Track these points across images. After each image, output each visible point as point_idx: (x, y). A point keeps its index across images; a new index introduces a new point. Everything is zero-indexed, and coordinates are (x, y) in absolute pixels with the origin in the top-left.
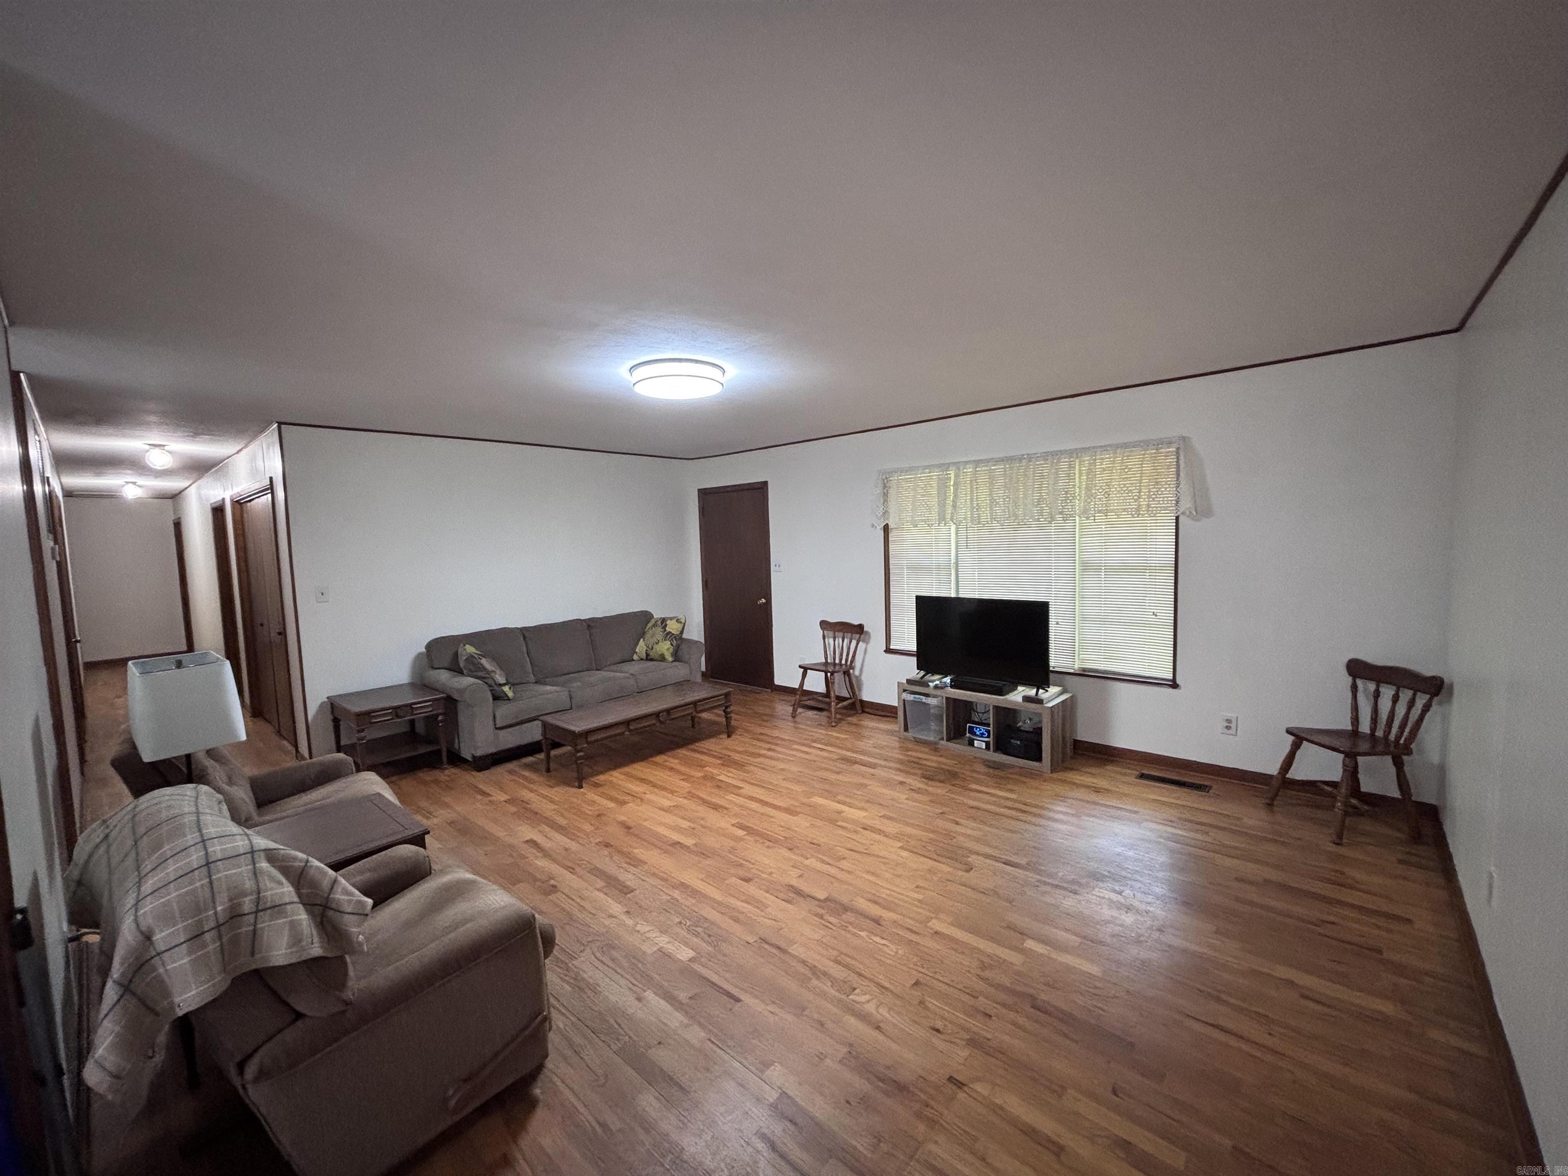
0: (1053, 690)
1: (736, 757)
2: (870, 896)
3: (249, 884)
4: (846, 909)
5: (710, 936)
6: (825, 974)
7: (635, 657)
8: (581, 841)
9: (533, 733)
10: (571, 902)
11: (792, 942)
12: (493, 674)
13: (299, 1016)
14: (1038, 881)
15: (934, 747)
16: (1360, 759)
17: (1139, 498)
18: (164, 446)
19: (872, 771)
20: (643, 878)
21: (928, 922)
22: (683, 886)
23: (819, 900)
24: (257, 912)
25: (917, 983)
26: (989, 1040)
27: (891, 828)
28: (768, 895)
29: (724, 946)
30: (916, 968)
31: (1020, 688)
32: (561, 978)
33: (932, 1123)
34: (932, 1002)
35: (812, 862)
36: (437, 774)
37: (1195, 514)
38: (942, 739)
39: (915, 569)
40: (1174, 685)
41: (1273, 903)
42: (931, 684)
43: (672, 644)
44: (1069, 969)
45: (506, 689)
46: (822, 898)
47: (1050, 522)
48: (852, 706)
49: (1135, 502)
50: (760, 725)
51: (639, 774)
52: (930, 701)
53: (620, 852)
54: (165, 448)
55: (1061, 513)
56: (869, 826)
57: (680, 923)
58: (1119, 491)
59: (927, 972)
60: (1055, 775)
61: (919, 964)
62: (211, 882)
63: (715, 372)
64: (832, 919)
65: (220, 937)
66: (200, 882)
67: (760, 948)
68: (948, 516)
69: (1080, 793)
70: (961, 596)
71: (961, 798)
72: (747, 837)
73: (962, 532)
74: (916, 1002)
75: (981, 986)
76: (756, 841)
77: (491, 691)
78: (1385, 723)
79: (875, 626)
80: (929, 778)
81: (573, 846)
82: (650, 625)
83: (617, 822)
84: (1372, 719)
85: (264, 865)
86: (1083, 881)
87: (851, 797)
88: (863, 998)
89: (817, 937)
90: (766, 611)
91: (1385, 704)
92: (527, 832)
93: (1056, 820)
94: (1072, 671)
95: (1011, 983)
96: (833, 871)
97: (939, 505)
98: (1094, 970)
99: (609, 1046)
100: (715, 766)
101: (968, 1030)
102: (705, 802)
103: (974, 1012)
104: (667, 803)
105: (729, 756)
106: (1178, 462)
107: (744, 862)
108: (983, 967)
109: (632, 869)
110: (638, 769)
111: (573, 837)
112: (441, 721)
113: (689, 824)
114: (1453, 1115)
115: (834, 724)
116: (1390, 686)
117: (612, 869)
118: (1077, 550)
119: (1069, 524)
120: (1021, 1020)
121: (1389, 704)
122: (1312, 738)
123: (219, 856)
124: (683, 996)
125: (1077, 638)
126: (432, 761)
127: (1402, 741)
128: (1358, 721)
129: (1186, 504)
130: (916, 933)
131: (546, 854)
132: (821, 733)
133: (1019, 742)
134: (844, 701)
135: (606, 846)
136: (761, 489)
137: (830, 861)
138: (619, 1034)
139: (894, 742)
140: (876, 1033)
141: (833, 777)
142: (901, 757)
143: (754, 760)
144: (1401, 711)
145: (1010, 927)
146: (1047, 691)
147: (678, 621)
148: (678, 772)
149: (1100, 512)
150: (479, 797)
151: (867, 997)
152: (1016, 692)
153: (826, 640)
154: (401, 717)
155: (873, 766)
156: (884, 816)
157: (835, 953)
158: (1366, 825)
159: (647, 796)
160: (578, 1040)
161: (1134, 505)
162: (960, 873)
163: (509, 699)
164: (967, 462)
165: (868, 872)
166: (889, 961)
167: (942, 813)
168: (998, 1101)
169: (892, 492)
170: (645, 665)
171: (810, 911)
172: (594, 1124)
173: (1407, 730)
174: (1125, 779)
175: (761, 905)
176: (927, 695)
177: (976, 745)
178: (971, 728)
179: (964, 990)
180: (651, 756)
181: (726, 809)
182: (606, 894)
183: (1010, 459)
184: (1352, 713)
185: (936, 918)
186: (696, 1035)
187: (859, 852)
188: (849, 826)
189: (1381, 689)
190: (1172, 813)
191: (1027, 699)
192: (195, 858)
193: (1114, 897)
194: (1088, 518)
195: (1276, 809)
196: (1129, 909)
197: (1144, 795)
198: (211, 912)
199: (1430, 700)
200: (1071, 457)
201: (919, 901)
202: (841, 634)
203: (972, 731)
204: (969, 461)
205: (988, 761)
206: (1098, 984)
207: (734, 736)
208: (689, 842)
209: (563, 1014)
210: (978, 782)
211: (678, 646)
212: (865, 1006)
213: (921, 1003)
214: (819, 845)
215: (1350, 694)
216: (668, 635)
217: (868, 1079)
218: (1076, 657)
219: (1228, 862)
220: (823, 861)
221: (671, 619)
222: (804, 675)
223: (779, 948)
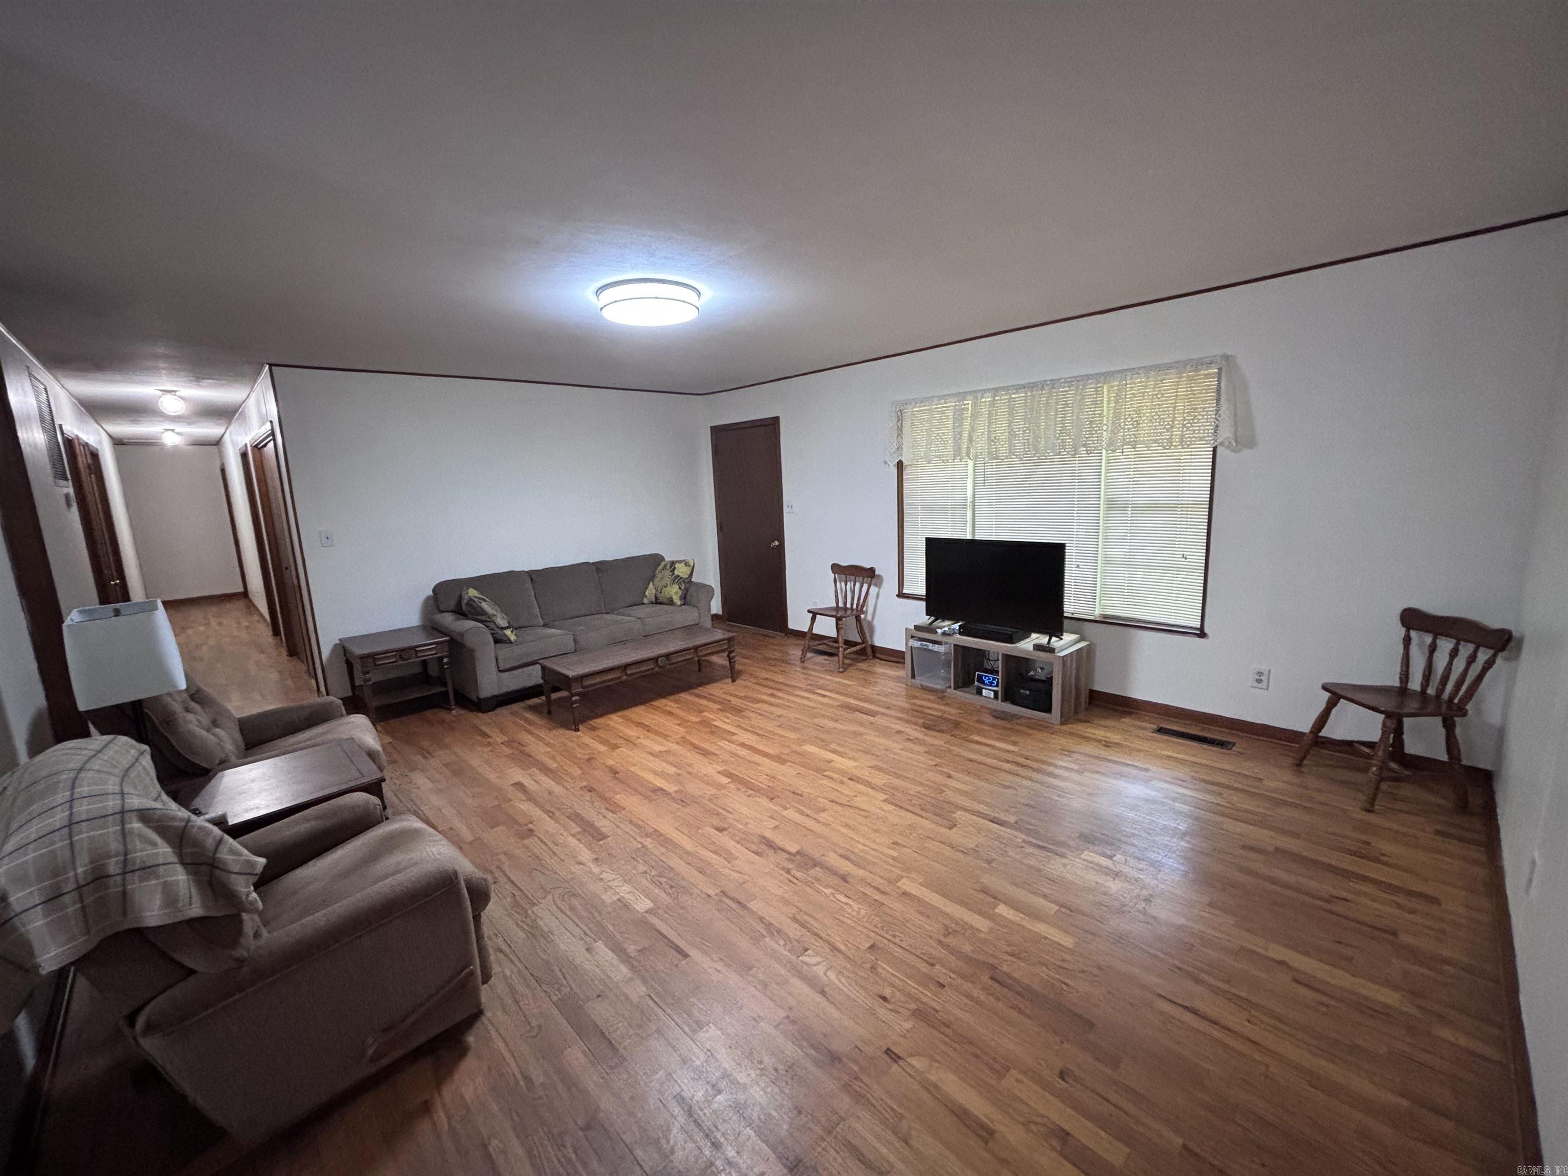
0: (1068, 637)
1: (734, 701)
2: (842, 852)
3: (115, 846)
4: (816, 864)
5: (671, 887)
6: (779, 931)
7: (645, 601)
8: (566, 784)
9: (533, 676)
10: (543, 846)
11: (753, 897)
12: (494, 618)
13: (192, 972)
14: (1024, 841)
15: (941, 695)
16: (1406, 720)
17: (1172, 427)
18: (176, 391)
19: (871, 719)
20: (618, 824)
21: (897, 882)
22: (657, 835)
23: (789, 853)
24: (124, 873)
25: (872, 947)
26: (937, 1011)
27: (879, 779)
28: (739, 846)
29: (684, 899)
30: (875, 930)
31: (1034, 636)
32: (517, 924)
33: (859, 1098)
34: (885, 968)
35: (791, 814)
36: (443, 714)
37: (1234, 444)
38: (950, 687)
39: (930, 509)
40: (1202, 634)
41: (1283, 876)
42: (939, 631)
43: (680, 588)
44: (1040, 939)
45: (508, 632)
46: (793, 850)
47: (1074, 456)
48: (862, 652)
49: (1168, 432)
50: (768, 670)
51: (637, 719)
52: (936, 648)
53: (604, 799)
54: (177, 393)
55: (1084, 445)
56: (857, 777)
57: (645, 872)
58: (1151, 420)
59: (885, 935)
60: (1064, 727)
61: (879, 925)
62: (72, 844)
63: (690, 296)
64: (799, 875)
65: (81, 900)
66: (60, 844)
67: (721, 901)
68: (964, 451)
69: (1088, 748)
70: (977, 537)
71: (958, 750)
72: (731, 785)
73: (980, 468)
74: (868, 966)
75: (939, 952)
76: (738, 789)
77: (492, 634)
78: (1438, 681)
79: (887, 569)
80: (928, 727)
81: (557, 789)
82: (660, 568)
83: (606, 766)
84: (1424, 675)
85: (136, 825)
86: (1072, 843)
87: (843, 746)
88: (813, 960)
89: (779, 892)
90: (780, 552)
91: (1441, 660)
92: (517, 775)
93: (1056, 776)
94: (1091, 618)
95: (973, 951)
96: (809, 823)
97: (954, 438)
98: (1067, 941)
99: (549, 996)
100: (711, 711)
101: (918, 1000)
102: (696, 747)
103: (926, 980)
104: (657, 748)
105: (730, 701)
106: (1219, 385)
107: (721, 811)
108: (948, 932)
109: (610, 815)
110: (639, 713)
111: (558, 780)
112: (446, 664)
113: (675, 769)
114: (1448, 1126)
115: (841, 670)
116: (1449, 639)
117: (590, 814)
118: (1102, 487)
119: (1094, 458)
120: (976, 993)
121: (1447, 659)
122: (1348, 695)
123: (84, 817)
124: (632, 949)
125: (1098, 583)
126: (439, 702)
127: (1456, 701)
128: (1407, 678)
129: (1226, 433)
130: (884, 893)
131: (531, 798)
132: (829, 679)
133: (1028, 692)
134: (853, 646)
135: (590, 791)
136: (772, 426)
137: (808, 812)
138: (562, 985)
139: (900, 688)
140: (819, 998)
141: (831, 724)
142: (906, 705)
143: (755, 706)
144: (1459, 665)
145: (985, 891)
146: (1061, 639)
147: (687, 564)
148: (677, 717)
149: (1128, 444)
150: (479, 738)
151: (818, 959)
152: (1028, 640)
153: (838, 584)
154: (406, 660)
155: (873, 714)
156: (875, 767)
157: (794, 910)
158: (1406, 790)
159: (639, 741)
160: (520, 988)
161: (1167, 435)
162: (943, 830)
163: (511, 642)
164: (984, 391)
165: (847, 826)
166: (849, 922)
167: (936, 765)
168: (933, 1078)
169: (907, 424)
170: (653, 609)
171: (777, 865)
172: (519, 1076)
173: (1464, 688)
174: (1141, 733)
175: (729, 857)
176: (935, 642)
177: (984, 694)
178: (980, 677)
179: (921, 956)
180: (652, 699)
181: (716, 755)
182: (579, 840)
183: (1032, 386)
184: (1402, 667)
185: (907, 877)
186: (637, 991)
187: (841, 804)
188: (835, 776)
189: (1438, 641)
190: (1183, 772)
191: (1038, 647)
192: (59, 818)
193: (1104, 861)
194: (1114, 451)
195: (1303, 769)
196: (1117, 875)
197: (1158, 751)
198: (72, 874)
199: (1495, 656)
200: (1099, 382)
201: (894, 859)
202: (853, 578)
203: (980, 680)
204: (988, 389)
205: (996, 711)
206: (1067, 957)
207: (738, 682)
208: (671, 788)
209: (512, 961)
210: (980, 732)
211: (687, 590)
212: (815, 968)
213: (873, 968)
214: (801, 795)
215: (1402, 647)
216: (677, 579)
217: (801, 1047)
218: (1097, 603)
219: (1240, 827)
220: (802, 813)
221: (680, 562)
222: (813, 619)
223: (739, 903)
